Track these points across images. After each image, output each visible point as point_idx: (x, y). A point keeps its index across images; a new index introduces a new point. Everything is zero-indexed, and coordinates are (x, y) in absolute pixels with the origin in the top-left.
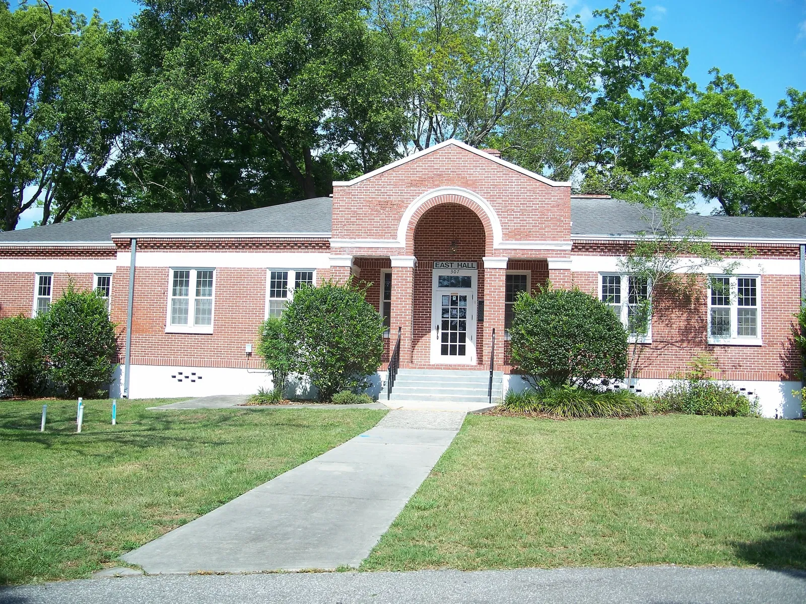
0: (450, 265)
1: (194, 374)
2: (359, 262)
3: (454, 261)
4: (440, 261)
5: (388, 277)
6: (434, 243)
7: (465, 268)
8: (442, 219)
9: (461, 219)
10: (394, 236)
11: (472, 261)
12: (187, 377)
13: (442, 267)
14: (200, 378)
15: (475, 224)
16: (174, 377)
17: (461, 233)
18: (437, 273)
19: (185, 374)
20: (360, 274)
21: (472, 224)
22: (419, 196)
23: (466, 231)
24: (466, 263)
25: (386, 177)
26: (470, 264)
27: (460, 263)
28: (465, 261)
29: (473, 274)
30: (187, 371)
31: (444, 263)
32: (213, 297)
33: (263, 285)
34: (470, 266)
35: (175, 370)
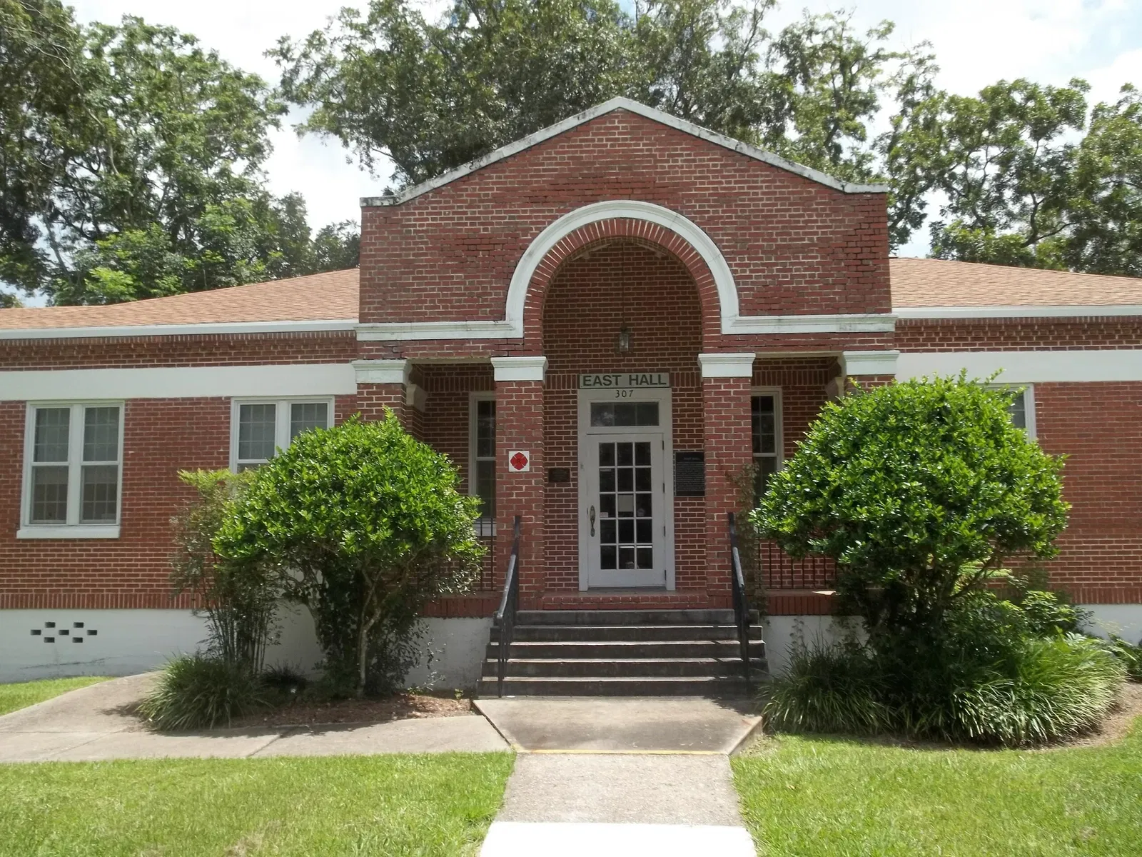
0: (613, 380)
1: (80, 625)
2: (423, 375)
3: (623, 371)
4: (592, 372)
5: (487, 409)
6: (579, 336)
7: (644, 385)
8: (594, 285)
9: (633, 284)
10: (500, 315)
11: (659, 371)
12: (65, 632)
13: (598, 386)
14: (93, 633)
15: (662, 293)
16: (37, 632)
17: (633, 314)
18: (586, 398)
19: (59, 627)
20: (427, 405)
21: (655, 294)
22: (550, 223)
23: (644, 309)
24: (648, 375)
25: (476, 184)
26: (655, 376)
27: (634, 376)
28: (645, 371)
29: (663, 397)
30: (64, 618)
31: (601, 376)
32: (120, 462)
33: (223, 433)
34: (655, 380)
35: (37, 618)
